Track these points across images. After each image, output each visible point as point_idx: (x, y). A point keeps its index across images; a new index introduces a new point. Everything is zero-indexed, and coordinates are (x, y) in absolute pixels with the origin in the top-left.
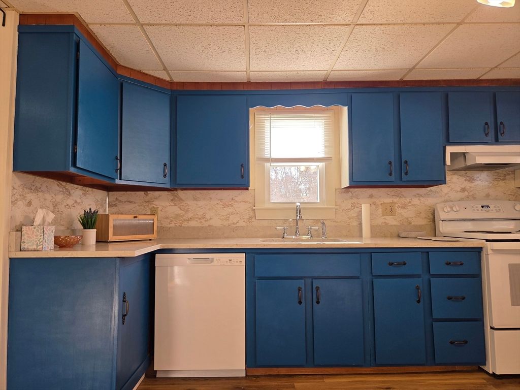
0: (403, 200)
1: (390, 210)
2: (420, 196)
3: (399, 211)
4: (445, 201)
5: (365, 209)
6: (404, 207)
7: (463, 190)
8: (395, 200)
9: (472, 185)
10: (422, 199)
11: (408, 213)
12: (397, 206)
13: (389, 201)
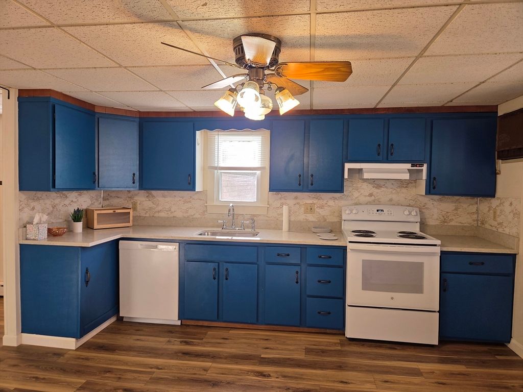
0: (321, 202)
1: (310, 209)
2: (335, 199)
3: (318, 210)
4: (356, 204)
6: (322, 207)
7: (371, 195)
8: (315, 202)
9: (379, 191)
10: (336, 201)
11: (324, 212)
12: (316, 206)
13: (310, 201)
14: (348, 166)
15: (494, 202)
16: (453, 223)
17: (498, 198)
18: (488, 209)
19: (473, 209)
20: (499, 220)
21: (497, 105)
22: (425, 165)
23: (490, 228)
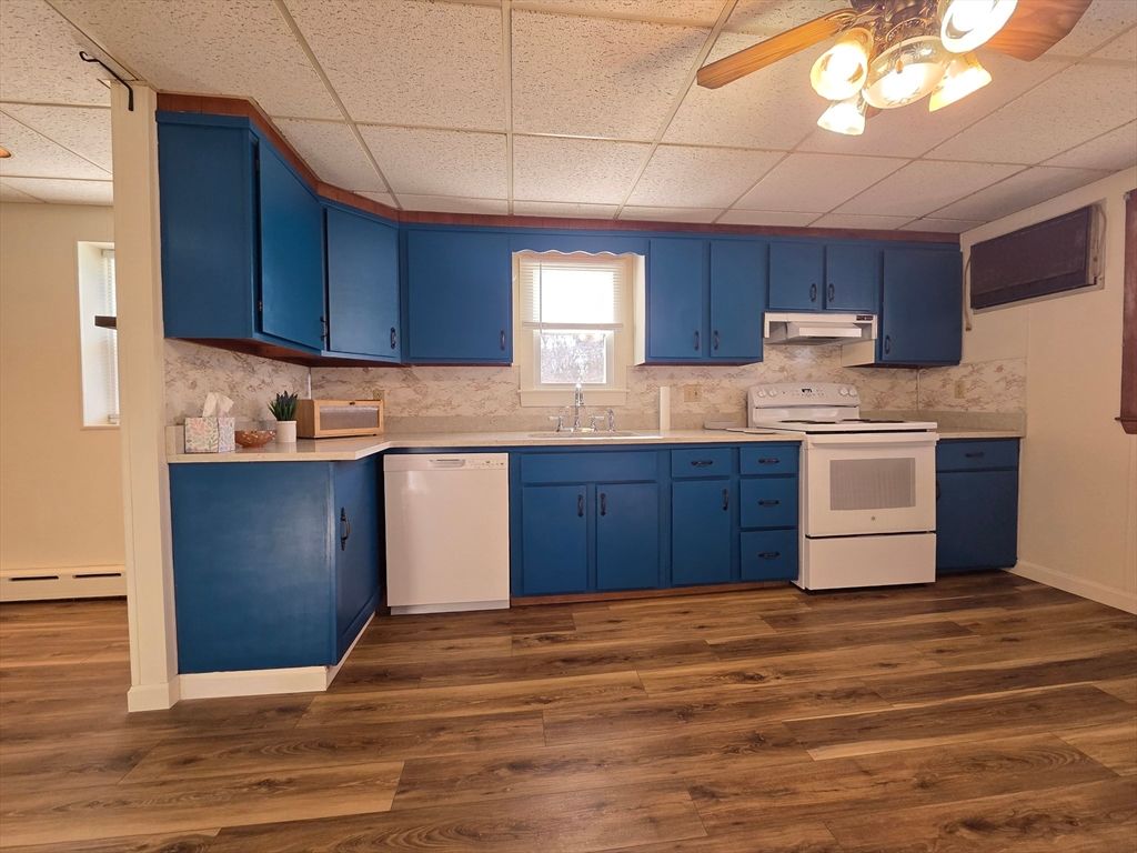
0: (710, 382)
1: (694, 394)
3: (705, 395)
4: (762, 384)
5: (664, 392)
6: (712, 390)
7: (782, 369)
8: (701, 382)
9: (791, 362)
10: (734, 380)
11: (716, 399)
12: (702, 388)
13: (694, 382)
14: (770, 317)
15: (955, 373)
16: (889, 408)
17: (966, 365)
18: (941, 383)
19: (912, 386)
20: (968, 395)
21: (959, 234)
22: (875, 318)
23: (948, 409)
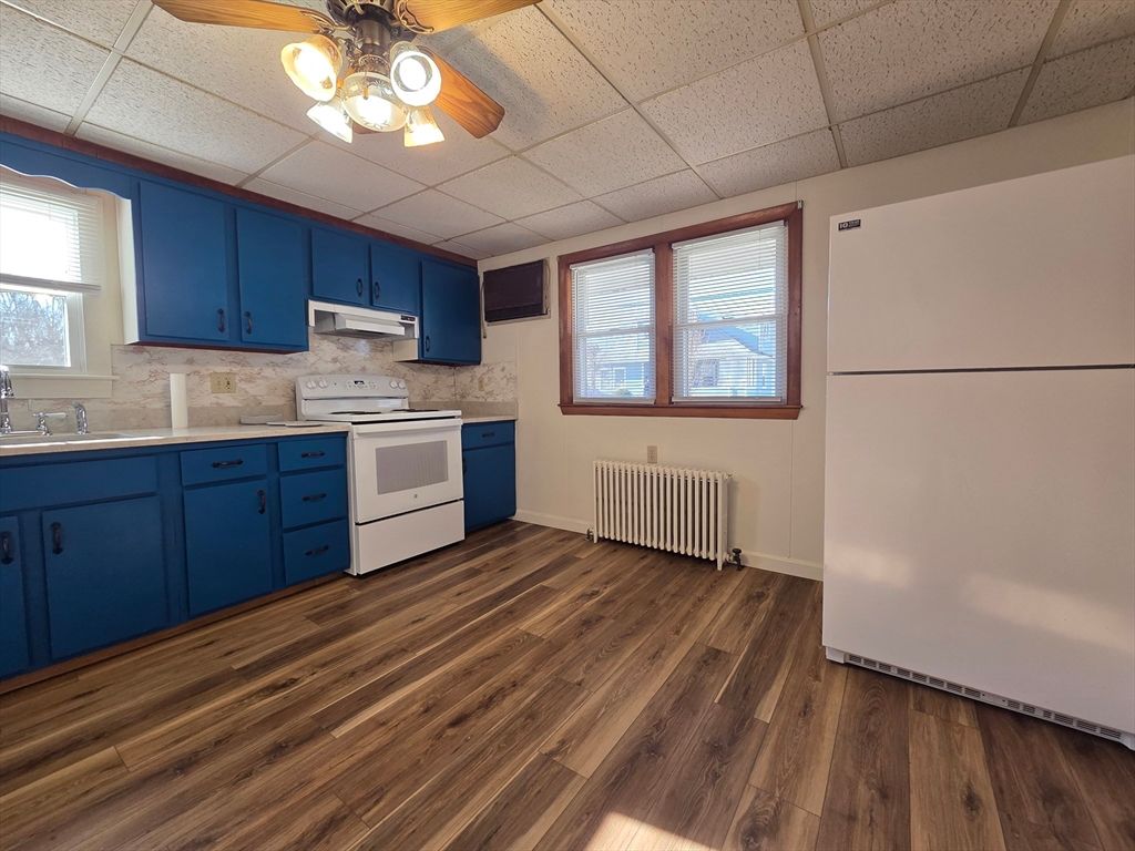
0: (248, 370)
1: (225, 384)
2: (274, 365)
3: (243, 385)
4: (312, 374)
5: (177, 383)
6: (250, 380)
7: (335, 360)
8: (235, 370)
9: (345, 354)
10: (278, 369)
11: (257, 389)
12: (237, 378)
13: (225, 369)
14: (314, 306)
15: (479, 370)
16: (434, 399)
17: (484, 365)
18: (470, 379)
19: (450, 381)
20: (487, 389)
21: (476, 261)
22: (417, 319)
23: (475, 400)
